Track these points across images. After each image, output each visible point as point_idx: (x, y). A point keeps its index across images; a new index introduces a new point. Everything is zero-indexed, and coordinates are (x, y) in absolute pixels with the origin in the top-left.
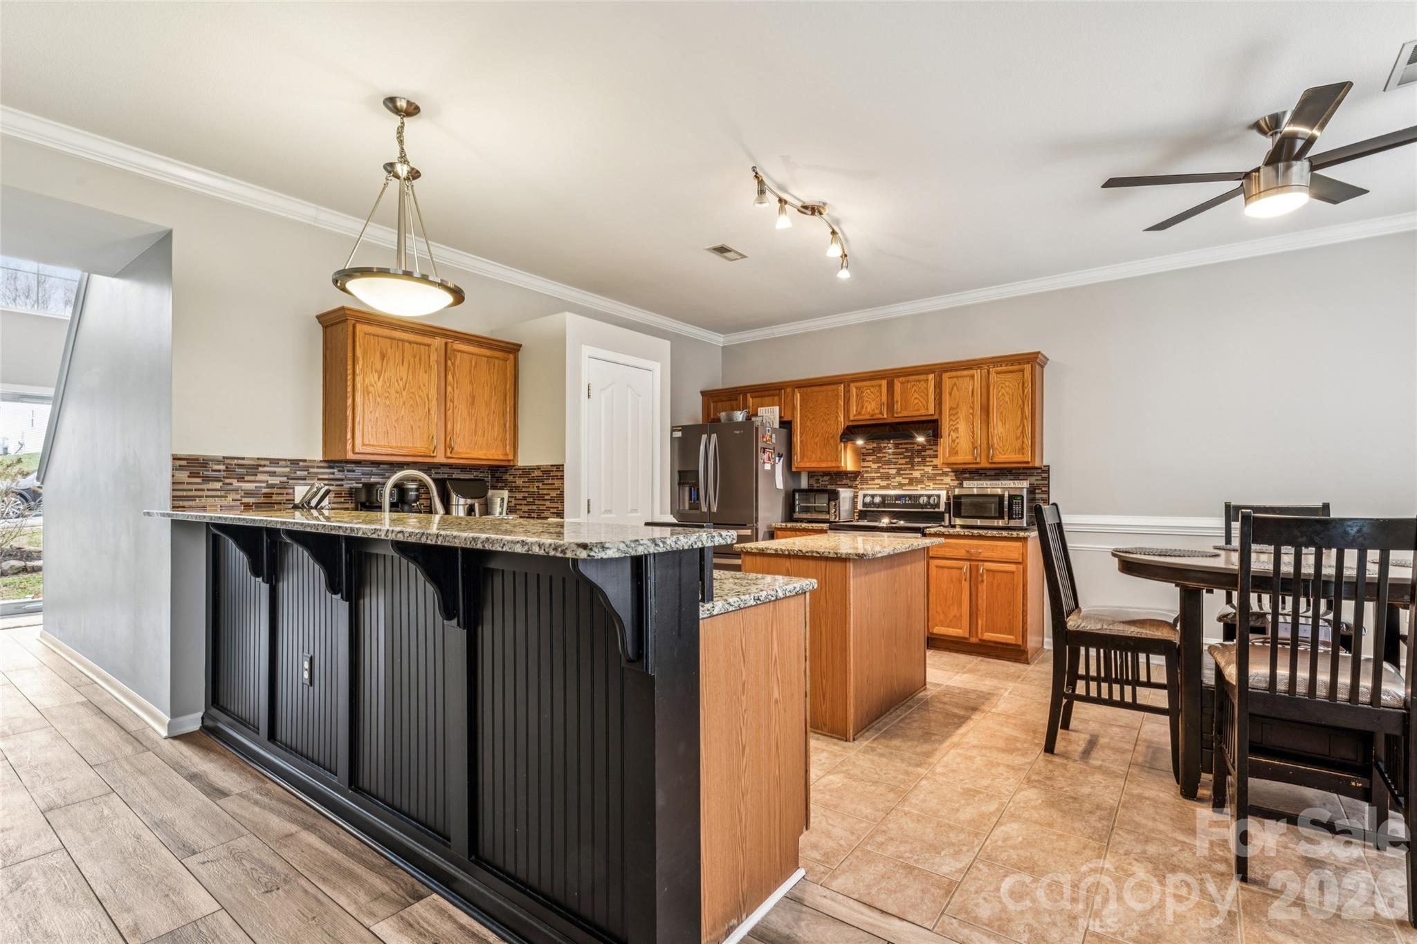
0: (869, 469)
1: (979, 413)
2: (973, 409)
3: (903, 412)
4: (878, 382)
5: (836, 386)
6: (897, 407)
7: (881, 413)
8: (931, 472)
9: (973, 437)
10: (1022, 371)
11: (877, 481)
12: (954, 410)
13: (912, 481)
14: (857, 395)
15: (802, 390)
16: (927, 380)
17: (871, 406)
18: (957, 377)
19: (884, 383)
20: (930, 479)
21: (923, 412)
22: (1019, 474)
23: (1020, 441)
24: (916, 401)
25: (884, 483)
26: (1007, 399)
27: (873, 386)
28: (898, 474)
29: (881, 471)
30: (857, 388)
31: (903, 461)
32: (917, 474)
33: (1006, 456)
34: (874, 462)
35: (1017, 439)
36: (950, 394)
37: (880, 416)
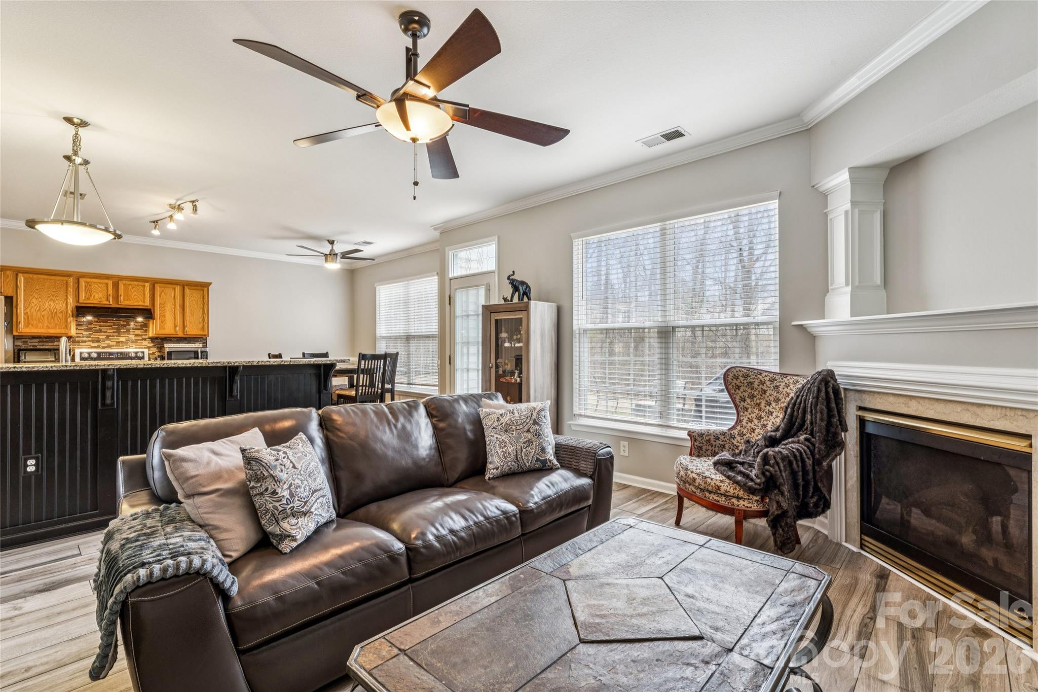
0: (81, 335)
1: (178, 308)
2: (175, 306)
3: (124, 302)
4: (106, 281)
5: (66, 278)
6: (121, 298)
7: (108, 300)
8: (133, 338)
9: (175, 321)
10: (203, 290)
11: (87, 343)
12: (162, 305)
13: (118, 344)
14: (86, 287)
15: (27, 275)
16: (144, 286)
17: (99, 296)
18: (165, 287)
19: (110, 283)
20: (133, 342)
21: (141, 303)
22: (191, 340)
23: (202, 324)
24: (135, 297)
25: (96, 345)
26: (194, 303)
27: (100, 283)
28: (107, 338)
29: (92, 336)
30: (85, 282)
31: (112, 331)
32: (122, 339)
33: (192, 330)
34: (85, 330)
35: (200, 323)
36: (160, 296)
37: (107, 303)
